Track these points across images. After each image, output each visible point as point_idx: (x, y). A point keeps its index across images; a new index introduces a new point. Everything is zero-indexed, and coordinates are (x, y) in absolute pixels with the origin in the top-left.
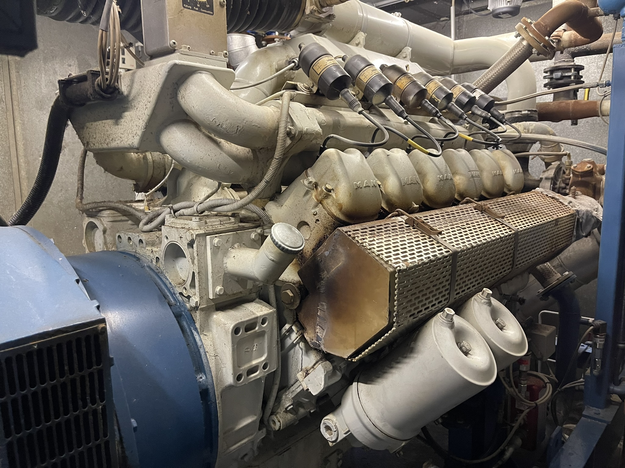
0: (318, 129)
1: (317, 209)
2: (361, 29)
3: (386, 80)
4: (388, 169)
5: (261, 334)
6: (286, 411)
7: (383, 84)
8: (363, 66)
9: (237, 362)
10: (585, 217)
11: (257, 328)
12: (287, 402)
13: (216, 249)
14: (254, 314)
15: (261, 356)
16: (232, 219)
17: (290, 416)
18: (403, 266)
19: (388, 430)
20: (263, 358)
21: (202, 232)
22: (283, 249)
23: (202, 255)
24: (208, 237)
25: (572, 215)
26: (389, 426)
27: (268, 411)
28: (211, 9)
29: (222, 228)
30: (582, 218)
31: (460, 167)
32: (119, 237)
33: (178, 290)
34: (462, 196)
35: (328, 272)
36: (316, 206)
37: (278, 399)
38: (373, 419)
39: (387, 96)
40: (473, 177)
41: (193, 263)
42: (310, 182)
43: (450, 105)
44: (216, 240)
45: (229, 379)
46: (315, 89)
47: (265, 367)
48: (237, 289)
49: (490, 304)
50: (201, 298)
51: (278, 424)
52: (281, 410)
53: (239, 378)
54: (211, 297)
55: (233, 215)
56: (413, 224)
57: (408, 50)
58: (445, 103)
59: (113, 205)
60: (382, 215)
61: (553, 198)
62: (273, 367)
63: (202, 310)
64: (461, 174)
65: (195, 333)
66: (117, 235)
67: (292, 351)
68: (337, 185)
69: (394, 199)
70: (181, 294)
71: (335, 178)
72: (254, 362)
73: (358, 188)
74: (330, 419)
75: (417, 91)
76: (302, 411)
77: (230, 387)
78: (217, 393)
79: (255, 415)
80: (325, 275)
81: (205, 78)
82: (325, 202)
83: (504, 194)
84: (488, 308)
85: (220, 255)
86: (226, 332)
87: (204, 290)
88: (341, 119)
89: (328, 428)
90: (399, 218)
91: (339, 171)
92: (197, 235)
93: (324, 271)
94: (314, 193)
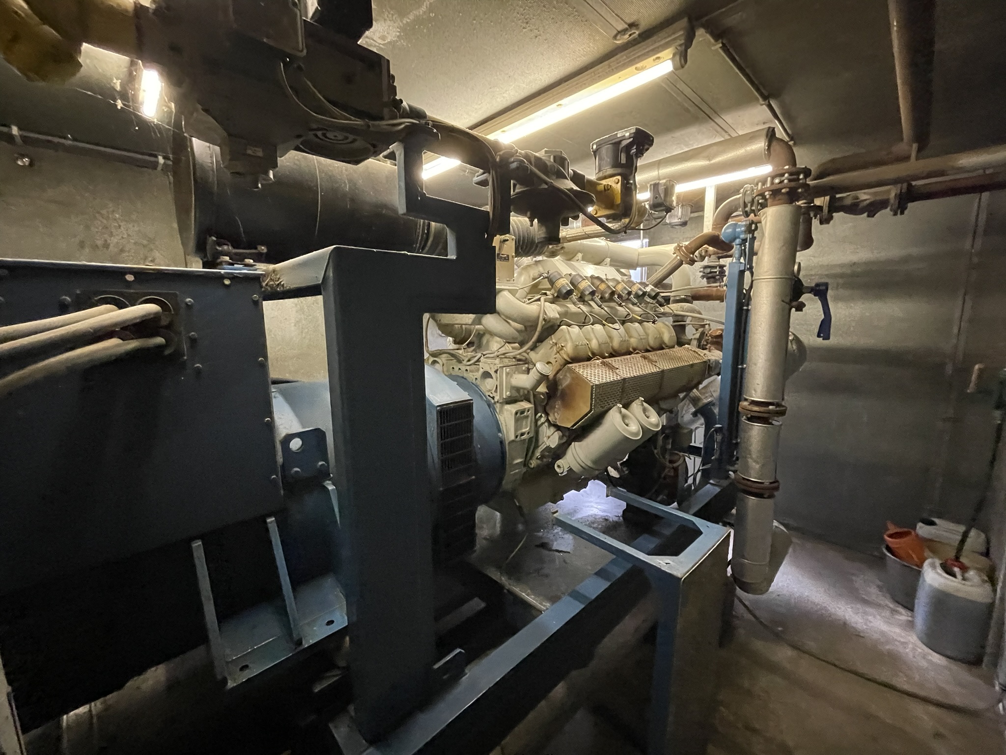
0: (558, 316)
1: (556, 356)
2: (579, 251)
3: (593, 287)
4: (592, 335)
5: (527, 417)
6: (537, 458)
7: (591, 290)
8: (581, 280)
9: (516, 430)
10: (714, 364)
11: (525, 414)
12: (538, 454)
13: (507, 374)
14: (523, 406)
15: (527, 428)
16: (514, 360)
17: (539, 462)
18: (597, 383)
19: (589, 464)
20: (528, 429)
21: (502, 365)
22: (541, 374)
23: (501, 377)
24: (504, 368)
25: (705, 362)
26: (590, 462)
27: (528, 458)
28: (508, 259)
29: (510, 364)
30: (712, 364)
31: (634, 334)
32: (453, 368)
33: (487, 394)
34: (635, 349)
35: (562, 386)
36: (556, 354)
37: (533, 452)
38: (581, 458)
39: (593, 296)
40: (641, 339)
41: (497, 380)
42: (553, 342)
43: (630, 297)
44: (508, 370)
45: (512, 437)
46: (556, 295)
47: (528, 433)
48: (515, 394)
49: (643, 405)
50: (500, 397)
51: (533, 465)
52: (534, 458)
53: (517, 437)
54: (504, 397)
55: (514, 358)
56: (603, 363)
57: (608, 260)
58: (627, 297)
59: (449, 351)
60: (589, 359)
61: (694, 351)
62: (531, 435)
63: (500, 403)
64: (635, 338)
65: (497, 415)
67: (541, 428)
68: (566, 344)
69: (595, 351)
70: (489, 396)
71: (566, 341)
72: (524, 431)
73: (577, 346)
74: (559, 462)
75: (610, 291)
76: (545, 460)
77: (513, 441)
78: (507, 443)
79: (522, 458)
80: (560, 388)
81: (506, 293)
82: (560, 352)
83: (662, 349)
84: (641, 407)
85: (509, 377)
86: (511, 414)
87: (501, 394)
88: (569, 310)
89: (559, 466)
90: (597, 361)
91: (568, 337)
92: (500, 367)
93: (559, 386)
94: (555, 348)
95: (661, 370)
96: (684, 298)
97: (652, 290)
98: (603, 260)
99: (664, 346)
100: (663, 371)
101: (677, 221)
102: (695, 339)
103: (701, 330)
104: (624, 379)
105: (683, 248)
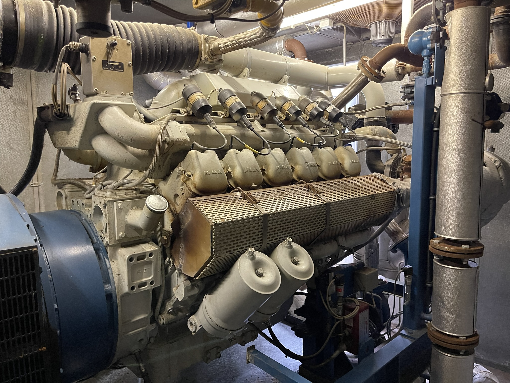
0: (188, 138)
1: (183, 187)
2: (246, 66)
3: (242, 106)
4: (236, 162)
5: (150, 263)
6: (169, 313)
7: (240, 108)
8: (229, 96)
9: (131, 278)
10: (405, 193)
11: (146, 259)
12: (169, 307)
13: (120, 210)
14: (144, 250)
15: (149, 277)
16: (134, 192)
17: (171, 316)
18: (219, 221)
19: (219, 323)
20: (150, 278)
21: (111, 199)
22: (152, 210)
23: (111, 214)
24: (115, 202)
25: (394, 192)
26: (220, 321)
27: (157, 313)
28: (122, 68)
29: (124, 197)
30: (403, 194)
31: (299, 160)
32: (73, 201)
33: (100, 234)
34: (300, 178)
35: (184, 225)
36: (182, 185)
37: (163, 305)
38: (210, 316)
39: (242, 116)
40: (308, 166)
41: (106, 218)
42: (180, 170)
43: (299, 118)
44: (120, 204)
45: (126, 289)
46: (191, 113)
47: (152, 283)
48: (136, 234)
49: (290, 247)
50: (110, 239)
51: (162, 320)
52: (166, 312)
53: (133, 288)
54: (117, 239)
55: (136, 190)
56: (244, 196)
57: (286, 77)
58: (295, 117)
59: (71, 181)
61: (382, 180)
62: (157, 284)
63: (111, 246)
64: (300, 164)
65: (106, 260)
66: (72, 200)
67: (173, 275)
68: (194, 172)
69: (238, 181)
70: (101, 236)
71: (194, 168)
72: (144, 280)
73: (207, 174)
74: (193, 319)
75: (269, 110)
76: (180, 314)
77: (127, 294)
78: (118, 297)
79: (147, 314)
80: (183, 227)
81: (116, 110)
82: (187, 182)
84: (288, 250)
85: (123, 213)
86: (125, 260)
87: (112, 234)
88: (207, 130)
89: (191, 323)
90: (238, 193)
91: (196, 163)
92: (108, 201)
93: (182, 224)
94: (182, 177)
95: (325, 203)
96: (378, 120)
97: (333, 110)
98: (282, 78)
99: (344, 174)
100: (328, 205)
101: (380, 38)
102: (388, 166)
103: (395, 155)
104: (265, 216)
105: (368, 63)
